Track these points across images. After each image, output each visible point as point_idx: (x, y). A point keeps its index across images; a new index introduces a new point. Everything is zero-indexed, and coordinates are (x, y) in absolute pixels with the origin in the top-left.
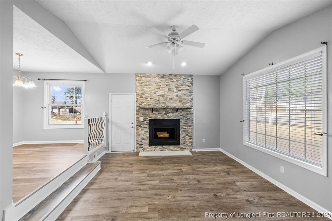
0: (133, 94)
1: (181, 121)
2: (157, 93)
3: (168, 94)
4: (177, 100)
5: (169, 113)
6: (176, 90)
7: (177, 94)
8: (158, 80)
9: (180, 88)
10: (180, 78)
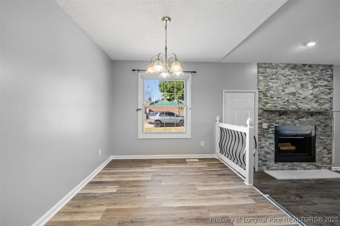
0: (254, 91)
1: (318, 129)
2: (286, 90)
3: (301, 92)
4: (313, 100)
5: (302, 117)
6: (312, 86)
7: (312, 91)
8: (287, 72)
9: (317, 83)
10: (315, 69)
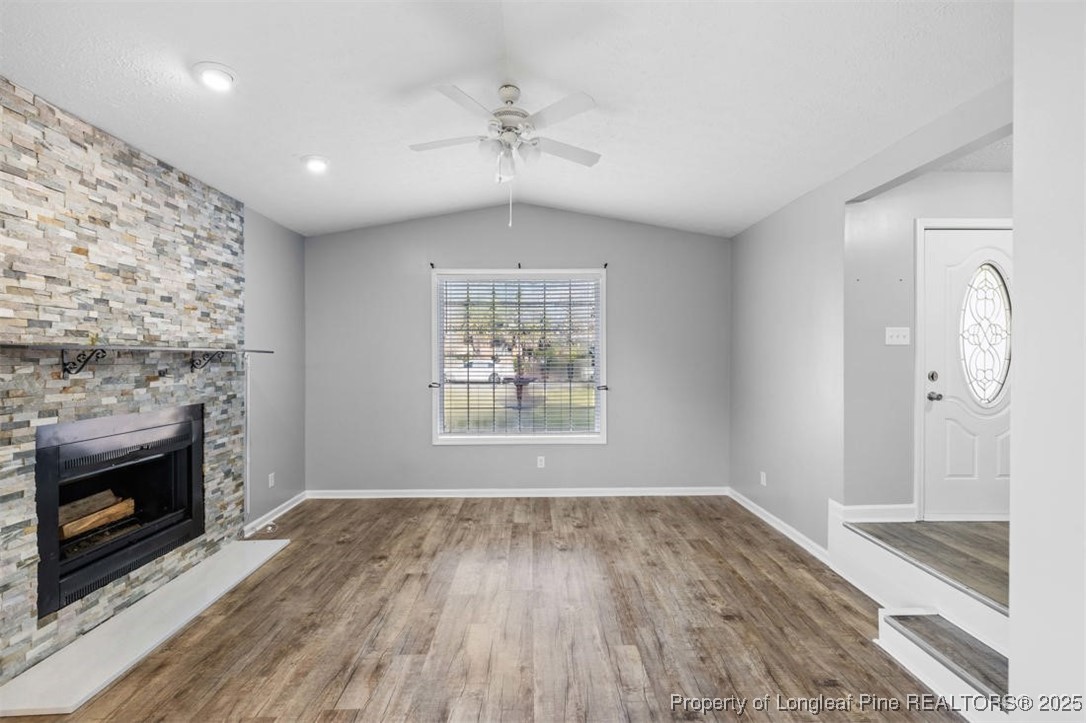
1: (209, 414)
2: (92, 248)
3: (155, 272)
4: (195, 309)
5: (162, 374)
6: (190, 256)
7: (192, 276)
8: (97, 165)
10: (200, 197)
